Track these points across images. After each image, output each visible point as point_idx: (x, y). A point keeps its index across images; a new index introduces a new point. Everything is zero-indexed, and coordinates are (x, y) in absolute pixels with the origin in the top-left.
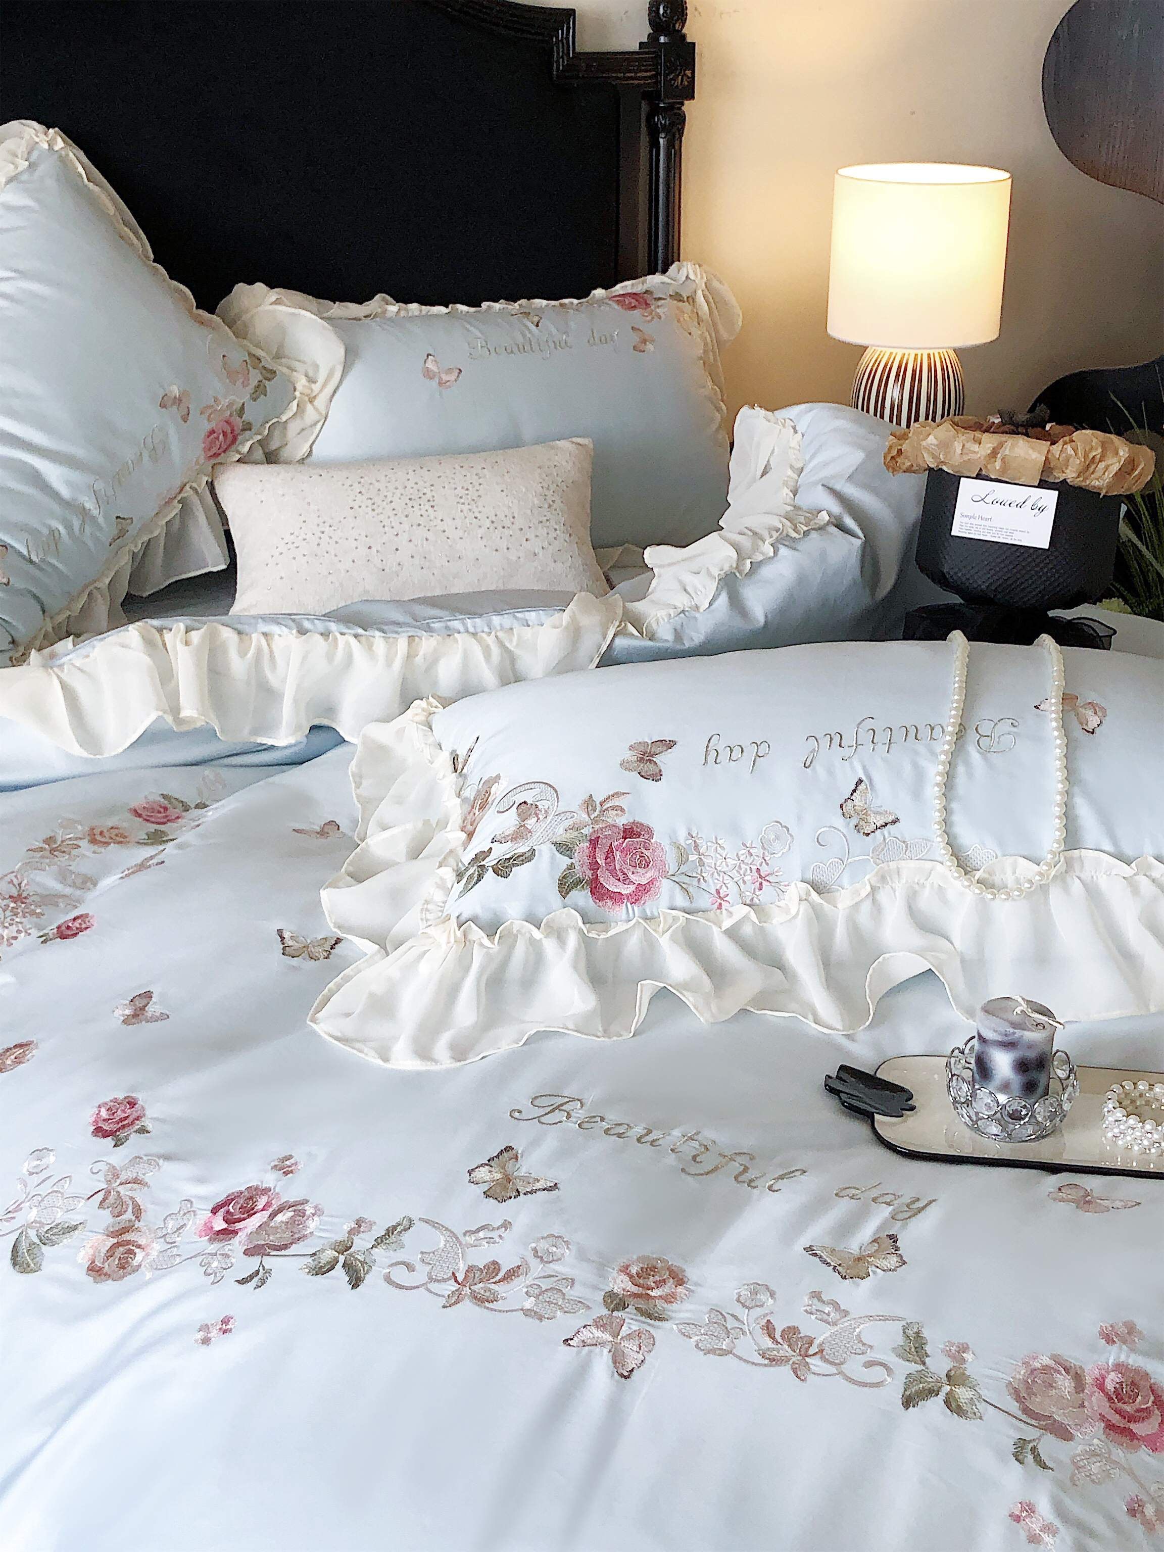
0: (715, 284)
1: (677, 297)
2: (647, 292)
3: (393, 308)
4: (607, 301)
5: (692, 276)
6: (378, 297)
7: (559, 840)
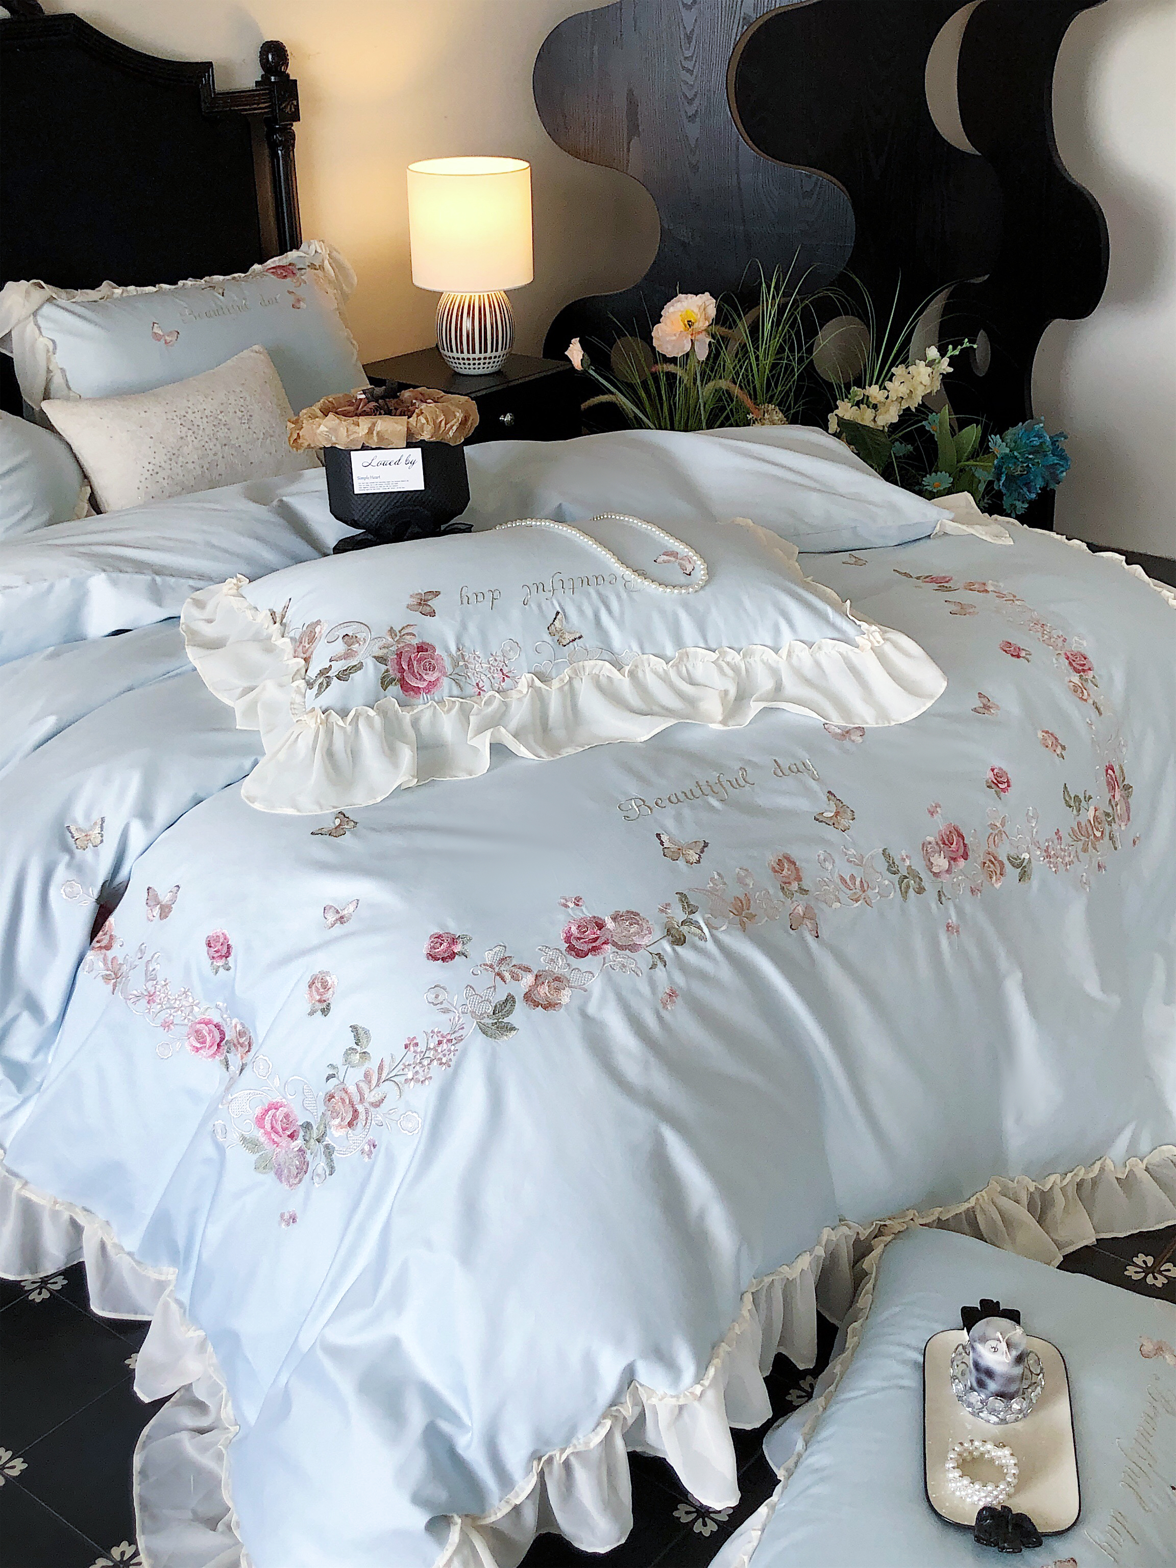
0: (334, 254)
1: (312, 266)
2: (290, 264)
3: (118, 291)
4: (265, 273)
5: (319, 251)
6: (105, 283)
7: (376, 655)
